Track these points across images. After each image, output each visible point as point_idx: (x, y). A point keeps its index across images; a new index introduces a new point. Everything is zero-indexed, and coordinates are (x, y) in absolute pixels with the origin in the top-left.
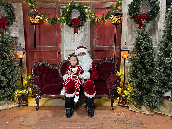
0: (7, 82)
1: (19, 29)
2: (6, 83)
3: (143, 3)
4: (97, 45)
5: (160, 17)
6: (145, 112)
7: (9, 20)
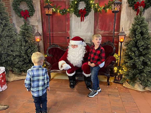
0: (28, 59)
1: (38, 19)
6: (137, 89)
7: (30, 12)
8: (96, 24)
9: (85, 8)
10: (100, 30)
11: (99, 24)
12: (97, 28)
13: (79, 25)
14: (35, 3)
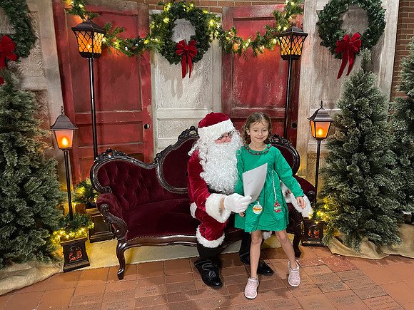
0: (32, 214)
1: (46, 67)
2: (31, 217)
3: (350, 10)
4: (237, 105)
5: (385, 45)
6: (367, 256)
7: (19, 44)
8: (229, 86)
9: (192, 37)
10: (239, 102)
11: (235, 85)
12: (231, 97)
13: (175, 88)
14: (35, 12)
